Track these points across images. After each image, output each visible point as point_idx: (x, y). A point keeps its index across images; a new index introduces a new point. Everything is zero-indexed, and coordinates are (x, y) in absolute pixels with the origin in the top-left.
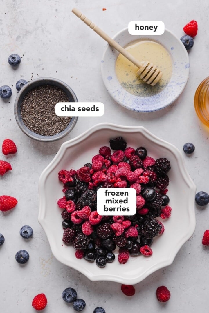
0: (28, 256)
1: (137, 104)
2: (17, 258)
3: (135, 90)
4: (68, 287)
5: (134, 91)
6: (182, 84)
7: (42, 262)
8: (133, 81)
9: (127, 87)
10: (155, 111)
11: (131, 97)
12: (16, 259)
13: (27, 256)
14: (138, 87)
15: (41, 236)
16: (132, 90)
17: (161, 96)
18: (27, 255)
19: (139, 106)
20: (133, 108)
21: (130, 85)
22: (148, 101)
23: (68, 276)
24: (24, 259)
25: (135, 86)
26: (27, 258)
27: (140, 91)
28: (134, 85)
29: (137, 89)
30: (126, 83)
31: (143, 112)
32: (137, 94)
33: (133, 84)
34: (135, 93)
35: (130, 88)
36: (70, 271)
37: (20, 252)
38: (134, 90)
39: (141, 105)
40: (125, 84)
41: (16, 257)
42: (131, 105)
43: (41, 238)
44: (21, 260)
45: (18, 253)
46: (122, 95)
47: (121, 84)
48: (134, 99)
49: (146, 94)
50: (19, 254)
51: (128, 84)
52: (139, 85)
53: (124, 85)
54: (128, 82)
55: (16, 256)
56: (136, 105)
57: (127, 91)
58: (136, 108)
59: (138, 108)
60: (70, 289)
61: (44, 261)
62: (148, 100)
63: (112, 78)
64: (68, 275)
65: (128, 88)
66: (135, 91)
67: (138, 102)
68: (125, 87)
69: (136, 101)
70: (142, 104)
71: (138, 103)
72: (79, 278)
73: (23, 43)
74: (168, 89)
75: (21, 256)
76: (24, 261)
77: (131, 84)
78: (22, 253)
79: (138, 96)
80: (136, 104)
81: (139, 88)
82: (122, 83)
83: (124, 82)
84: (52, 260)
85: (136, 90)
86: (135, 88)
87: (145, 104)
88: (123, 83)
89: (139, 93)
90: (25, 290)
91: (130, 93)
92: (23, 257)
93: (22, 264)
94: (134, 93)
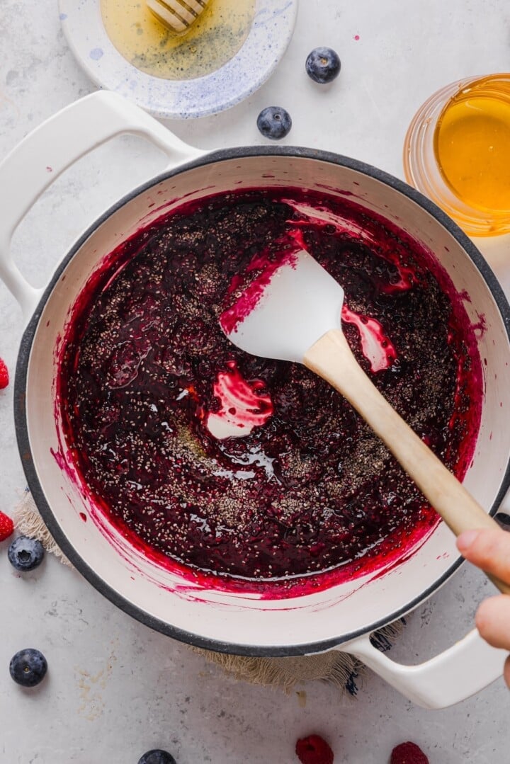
0: (45, 665)
1: (187, 98)
2: (13, 672)
3: (172, 64)
4: (154, 748)
5: (170, 69)
6: (286, 8)
7: (83, 680)
8: (161, 43)
9: (152, 62)
10: (239, 102)
11: (167, 87)
12: (12, 674)
13: (42, 665)
14: (177, 54)
15: (79, 612)
16: (165, 68)
17: (245, 58)
18: (40, 662)
19: (195, 102)
20: (181, 111)
21: (155, 55)
22: (215, 81)
23: (152, 717)
24: (33, 674)
25: (169, 55)
26: (41, 669)
27: (188, 63)
28: (166, 53)
29: (177, 60)
30: (143, 55)
31: (208, 113)
32: (182, 73)
33: (163, 51)
34: (174, 72)
35: (158, 65)
36: (158, 705)
37: (23, 653)
38: (170, 66)
39: (199, 98)
40: (143, 57)
41: (11, 669)
42: (173, 105)
43: (79, 616)
44: (25, 677)
45: (15, 658)
46: (143, 87)
47: (132, 63)
48: (177, 87)
49: (204, 65)
50: (20, 661)
51: (148, 56)
52: (178, 50)
53: (139, 61)
54: (148, 50)
55: (11, 664)
56: (185, 103)
57: (151, 75)
58: (187, 109)
59: (194, 106)
60: (157, 754)
61: (87, 678)
62: (215, 79)
63: (102, 53)
64: (153, 715)
65: (154, 64)
66: (173, 68)
67: (188, 93)
68: (145, 65)
69: (184, 92)
70: (201, 95)
71: (189, 96)
72: (182, 722)
73: (23, 91)
74: (255, 35)
75: (25, 664)
76: (32, 680)
77: (156, 53)
78: (27, 658)
79: (185, 78)
80: (184, 99)
81: (180, 56)
82: (134, 57)
83: (139, 53)
84: (109, 675)
85: (175, 63)
86: (173, 61)
87: (209, 93)
88: (136, 57)
89: (185, 69)
90: (36, 756)
91: (162, 76)
92: (30, 669)
93: (28, 686)
94: (173, 74)
